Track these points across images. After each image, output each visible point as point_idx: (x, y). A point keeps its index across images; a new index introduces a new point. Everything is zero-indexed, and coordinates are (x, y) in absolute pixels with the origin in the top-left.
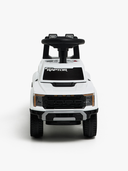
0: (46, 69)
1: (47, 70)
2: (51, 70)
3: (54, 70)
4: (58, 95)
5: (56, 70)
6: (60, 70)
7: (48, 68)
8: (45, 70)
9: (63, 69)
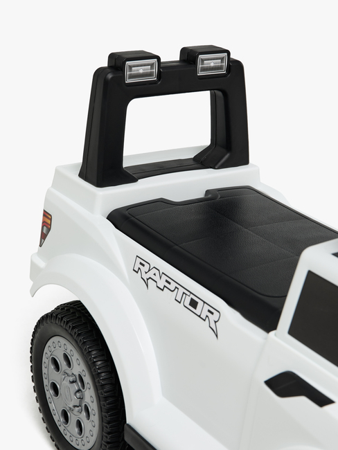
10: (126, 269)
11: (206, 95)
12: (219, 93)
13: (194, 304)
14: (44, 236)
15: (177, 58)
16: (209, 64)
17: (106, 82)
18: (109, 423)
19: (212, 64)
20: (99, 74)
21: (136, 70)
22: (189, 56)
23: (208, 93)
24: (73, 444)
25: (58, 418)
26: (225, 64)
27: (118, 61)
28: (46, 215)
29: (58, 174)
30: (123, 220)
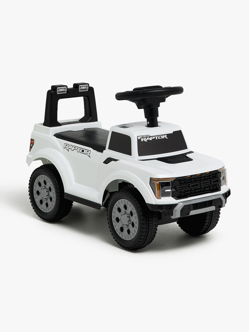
0: (139, 138)
1: (140, 140)
2: (147, 139)
3: (151, 139)
4: (191, 176)
5: (154, 138)
6: (159, 138)
7: (143, 137)
8: (138, 140)
9: (162, 135)
10: (61, 148)
11: (82, 98)
12: (86, 98)
13: (83, 151)
14: (31, 147)
15: (72, 87)
16: (82, 88)
17: (52, 94)
18: (59, 193)
19: (84, 88)
20: (49, 92)
21: (60, 90)
22: (76, 86)
23: (82, 97)
24: (45, 211)
25: (38, 204)
26: (88, 88)
27: (54, 88)
28: (32, 140)
29: (35, 126)
30: (59, 136)
